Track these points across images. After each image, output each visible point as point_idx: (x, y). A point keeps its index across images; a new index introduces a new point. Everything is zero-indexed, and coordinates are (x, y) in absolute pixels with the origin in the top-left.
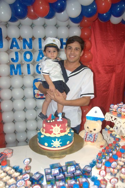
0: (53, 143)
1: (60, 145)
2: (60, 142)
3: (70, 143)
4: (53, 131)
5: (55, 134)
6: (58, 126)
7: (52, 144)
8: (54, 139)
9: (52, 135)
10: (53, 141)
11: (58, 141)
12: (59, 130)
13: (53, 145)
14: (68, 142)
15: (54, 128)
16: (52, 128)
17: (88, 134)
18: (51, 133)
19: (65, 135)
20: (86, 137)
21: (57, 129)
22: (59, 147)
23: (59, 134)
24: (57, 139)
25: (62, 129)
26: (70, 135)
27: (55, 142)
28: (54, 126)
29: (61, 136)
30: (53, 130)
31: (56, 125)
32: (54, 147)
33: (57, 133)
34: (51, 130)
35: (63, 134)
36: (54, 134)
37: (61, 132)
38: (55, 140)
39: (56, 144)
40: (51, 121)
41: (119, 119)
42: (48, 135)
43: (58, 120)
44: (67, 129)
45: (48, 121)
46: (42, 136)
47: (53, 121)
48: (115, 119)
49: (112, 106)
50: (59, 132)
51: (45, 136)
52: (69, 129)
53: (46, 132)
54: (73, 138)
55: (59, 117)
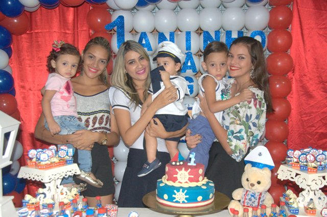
0: (175, 194)
1: (186, 199)
2: (186, 194)
3: (203, 201)
4: (179, 178)
5: (181, 183)
6: (186, 170)
7: (174, 196)
8: (178, 189)
9: (176, 184)
10: (175, 191)
11: (183, 192)
12: (188, 176)
13: (175, 198)
14: (200, 198)
15: (180, 173)
16: (177, 173)
17: (248, 193)
18: (175, 180)
19: (197, 186)
20: (246, 199)
21: (183, 174)
22: (183, 202)
23: (186, 182)
24: (181, 190)
25: (192, 176)
26: (204, 187)
27: (179, 193)
28: (180, 169)
29: (190, 187)
30: (178, 176)
31: (183, 169)
32: (177, 202)
33: (183, 181)
34: (175, 176)
35: (193, 184)
36: (179, 182)
37: (191, 180)
38: (178, 191)
39: (180, 196)
40: (178, 164)
41: (303, 174)
42: (170, 183)
43: (189, 164)
44: (201, 178)
45: (174, 163)
46: (161, 185)
47: (181, 163)
48: (297, 175)
49: (290, 153)
50: (187, 180)
51: (166, 184)
52: (206, 180)
53: (168, 180)
54: (211, 195)
55: (191, 158)
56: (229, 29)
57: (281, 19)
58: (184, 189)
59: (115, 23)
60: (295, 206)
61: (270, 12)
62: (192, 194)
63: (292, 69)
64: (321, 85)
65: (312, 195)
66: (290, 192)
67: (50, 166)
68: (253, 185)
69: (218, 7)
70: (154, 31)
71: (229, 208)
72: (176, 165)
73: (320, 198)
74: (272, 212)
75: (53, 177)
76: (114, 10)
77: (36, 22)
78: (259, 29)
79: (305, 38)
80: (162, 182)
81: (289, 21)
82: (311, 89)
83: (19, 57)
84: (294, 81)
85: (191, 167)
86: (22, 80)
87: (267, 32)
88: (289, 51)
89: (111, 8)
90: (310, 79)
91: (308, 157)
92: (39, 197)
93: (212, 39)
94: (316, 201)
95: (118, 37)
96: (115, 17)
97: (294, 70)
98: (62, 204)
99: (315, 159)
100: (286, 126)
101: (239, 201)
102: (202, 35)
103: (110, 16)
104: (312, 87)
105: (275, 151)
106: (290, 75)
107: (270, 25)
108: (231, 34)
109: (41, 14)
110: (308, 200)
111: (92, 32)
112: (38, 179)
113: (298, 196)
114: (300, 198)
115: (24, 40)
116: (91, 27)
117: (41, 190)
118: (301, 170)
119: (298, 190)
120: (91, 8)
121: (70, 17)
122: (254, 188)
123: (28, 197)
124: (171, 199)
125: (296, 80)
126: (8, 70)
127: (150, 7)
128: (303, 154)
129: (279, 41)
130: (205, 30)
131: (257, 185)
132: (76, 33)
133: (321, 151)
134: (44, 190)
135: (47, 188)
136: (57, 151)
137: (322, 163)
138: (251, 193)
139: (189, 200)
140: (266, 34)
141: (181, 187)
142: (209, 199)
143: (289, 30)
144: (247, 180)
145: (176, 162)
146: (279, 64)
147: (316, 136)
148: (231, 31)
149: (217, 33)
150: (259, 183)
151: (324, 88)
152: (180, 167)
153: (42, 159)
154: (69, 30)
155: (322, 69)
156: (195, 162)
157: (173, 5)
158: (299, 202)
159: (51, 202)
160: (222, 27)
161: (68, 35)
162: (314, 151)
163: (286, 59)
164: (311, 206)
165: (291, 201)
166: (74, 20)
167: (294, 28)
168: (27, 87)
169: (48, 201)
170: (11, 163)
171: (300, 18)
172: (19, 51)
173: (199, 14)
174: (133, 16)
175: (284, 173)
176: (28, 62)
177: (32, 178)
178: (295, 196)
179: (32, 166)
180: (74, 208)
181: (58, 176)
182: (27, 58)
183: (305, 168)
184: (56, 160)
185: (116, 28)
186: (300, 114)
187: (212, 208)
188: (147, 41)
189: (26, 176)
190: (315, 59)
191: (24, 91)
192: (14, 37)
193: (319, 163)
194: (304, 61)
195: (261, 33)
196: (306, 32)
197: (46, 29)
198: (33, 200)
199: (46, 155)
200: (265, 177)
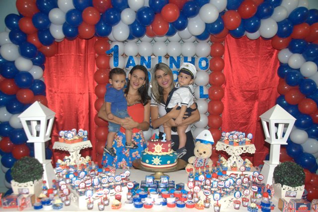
0: (153, 159)
1: (160, 162)
2: (160, 160)
3: (170, 164)
4: (155, 150)
5: (157, 153)
6: (160, 144)
7: (152, 161)
8: (155, 156)
9: (154, 154)
10: (153, 158)
11: (158, 158)
12: (161, 148)
14: (169, 162)
15: (156, 146)
16: (154, 147)
18: (153, 151)
19: (167, 155)
21: (158, 147)
22: (158, 165)
24: (157, 157)
25: (164, 149)
26: (172, 155)
28: (157, 144)
29: (162, 155)
30: (155, 148)
32: (154, 164)
33: (158, 151)
35: (165, 153)
37: (163, 151)
38: (155, 158)
39: (157, 161)
40: (155, 141)
41: (231, 147)
42: (150, 153)
43: (162, 141)
44: (169, 150)
45: (152, 140)
46: (144, 154)
47: (157, 140)
48: (227, 147)
49: (223, 134)
50: (160, 150)
51: (147, 154)
52: (172, 151)
53: (148, 151)
54: (175, 160)
55: (163, 138)
56: (186, 56)
57: (218, 51)
58: (159, 156)
59: (112, 50)
60: (225, 166)
61: (211, 46)
62: (164, 159)
63: (224, 82)
64: (241, 93)
65: (235, 160)
66: (223, 158)
67: (73, 141)
68: (201, 154)
69: (179, 42)
70: (138, 55)
71: (186, 169)
72: (154, 141)
73: (239, 161)
74: (212, 169)
75: (75, 149)
76: (112, 42)
77: (61, 48)
78: (204, 56)
79: (232, 64)
80: (144, 152)
81: (222, 53)
82: (236, 95)
83: (49, 71)
84: (226, 90)
85: (163, 143)
86: (50, 86)
87: (210, 58)
88: (223, 71)
89: (110, 40)
90: (235, 89)
91: (234, 136)
92: (66, 162)
93: (175, 61)
94: (237, 163)
95: (114, 59)
96: (112, 46)
97: (226, 83)
98: (82, 165)
99: (238, 138)
100: (221, 119)
101: (192, 164)
102: (169, 59)
103: (109, 45)
104: (237, 94)
105: (213, 134)
106: (223, 86)
107: (211, 54)
108: (187, 59)
109: (64, 43)
110: (233, 162)
111: (97, 55)
112: (66, 149)
113: (227, 160)
114: (229, 161)
115: (52, 60)
116: (96, 52)
117: (66, 157)
118: (230, 144)
119: (227, 156)
120: (97, 40)
121: (83, 46)
122: (202, 156)
123: (59, 161)
124: (150, 163)
125: (227, 90)
126: (42, 79)
127: (136, 40)
128: (231, 134)
129: (217, 65)
130: (171, 56)
131: (203, 154)
132: (86, 56)
133: (241, 133)
134: (70, 157)
135: (71, 156)
136: (77, 132)
137: (242, 140)
138: (199, 159)
139: (162, 163)
140: (209, 60)
141: (157, 155)
142: (174, 163)
143: (223, 58)
144: (198, 151)
145: (154, 139)
146: (217, 79)
147: (238, 125)
148: (187, 57)
149: (179, 58)
150: (205, 153)
151: (243, 95)
152: (156, 143)
153: (68, 136)
154: (82, 53)
155: (242, 83)
156: (166, 139)
157: (150, 39)
158: (227, 164)
159: (75, 164)
160: (181, 54)
161: (80, 57)
162: (237, 133)
163: (221, 76)
164: (234, 166)
165: (223, 163)
166: (85, 47)
167: (225, 57)
168: (54, 91)
169: (72, 163)
170: (50, 139)
171: (229, 51)
172: (49, 67)
173: (167, 45)
174: (124, 45)
175: (220, 146)
176: (55, 74)
177: (62, 149)
178: (225, 160)
179: (61, 142)
180: (90, 168)
181: (78, 148)
182: (54, 72)
183: (232, 143)
184: (77, 138)
185: (113, 53)
186: (230, 111)
187: (176, 168)
188: (133, 61)
189: (59, 148)
190: (238, 77)
191: (52, 93)
192: (46, 58)
193: (240, 140)
194: (231, 77)
195: (206, 59)
196: (232, 60)
197: (67, 53)
198: (63, 163)
199: (71, 135)
200: (208, 149)
